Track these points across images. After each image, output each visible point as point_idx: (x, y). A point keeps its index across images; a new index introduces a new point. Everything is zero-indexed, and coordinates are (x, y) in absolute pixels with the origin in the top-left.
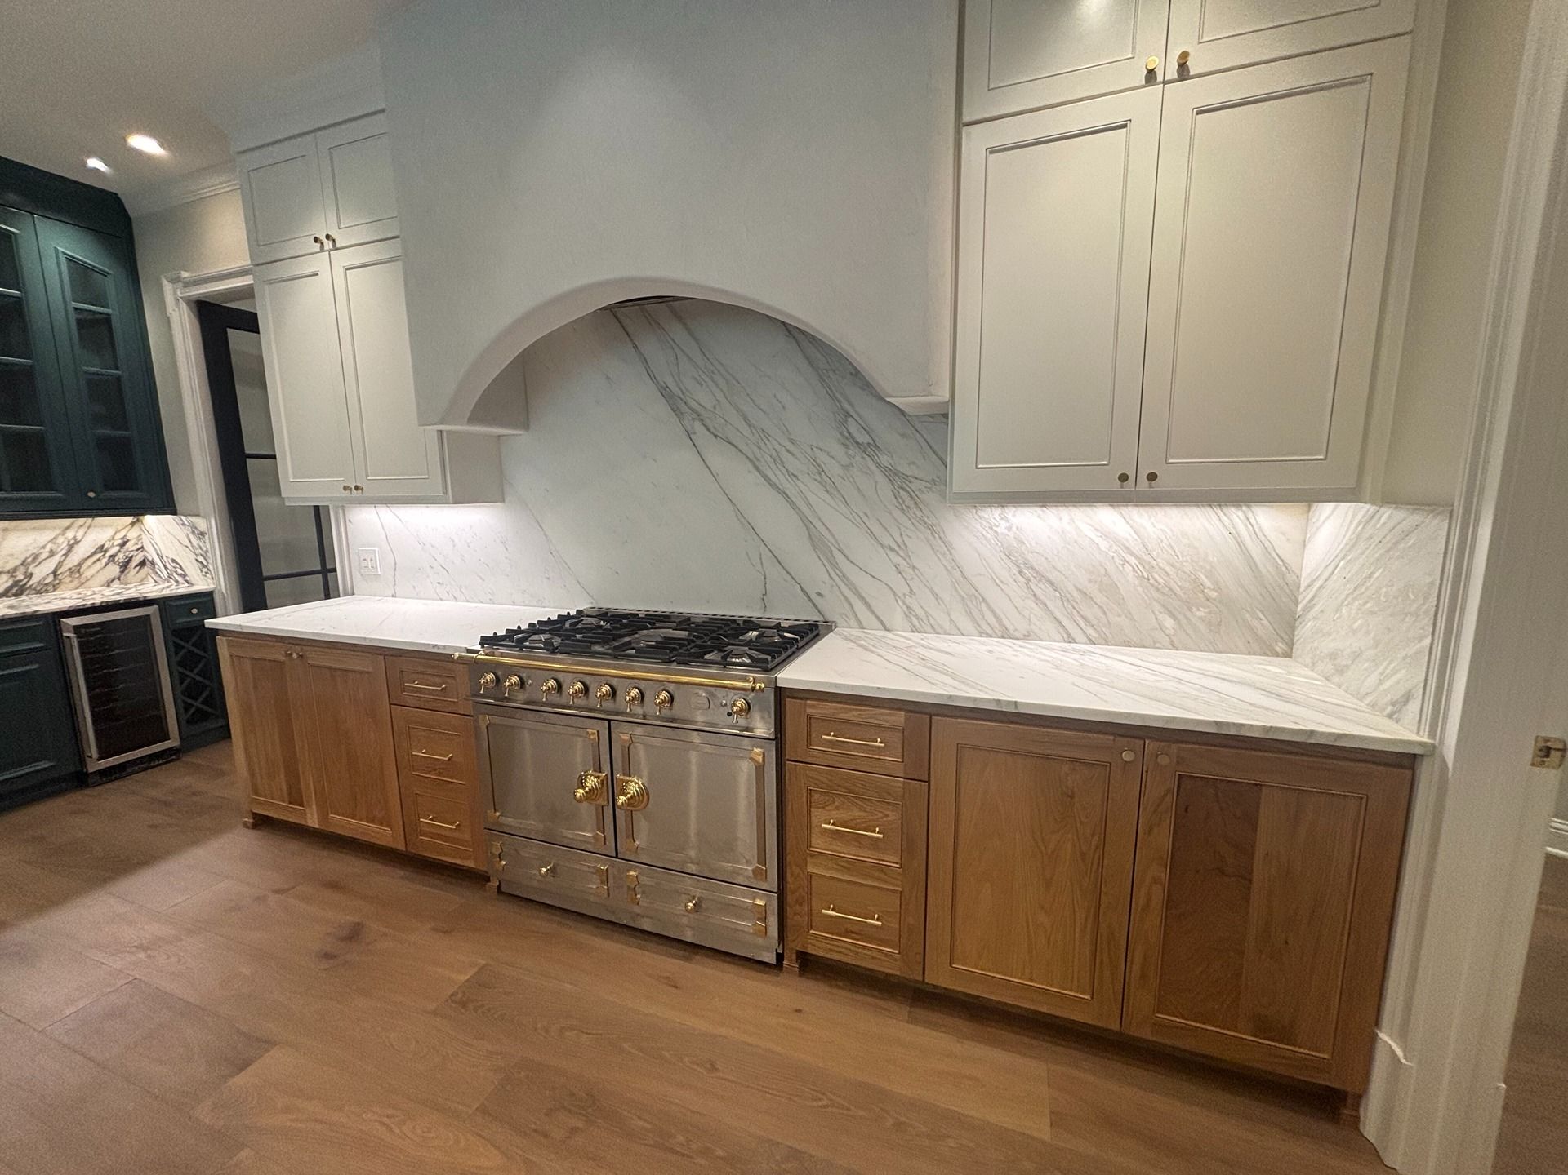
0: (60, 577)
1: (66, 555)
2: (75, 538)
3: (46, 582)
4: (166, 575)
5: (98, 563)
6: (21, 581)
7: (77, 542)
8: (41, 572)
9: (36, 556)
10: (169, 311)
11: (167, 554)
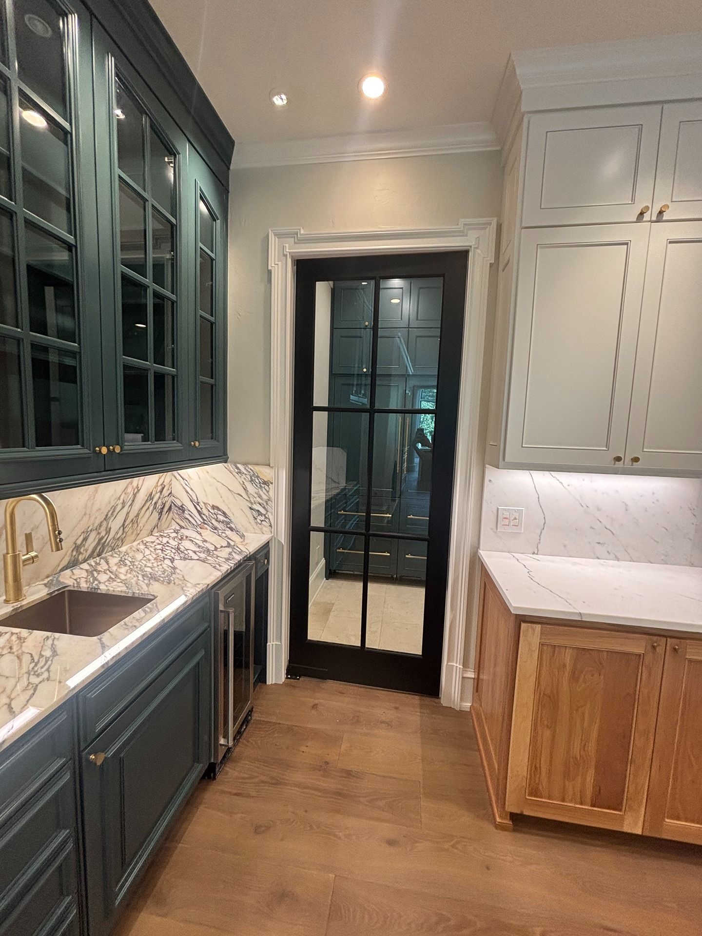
0: (126, 530)
1: (131, 505)
2: (137, 487)
3: (118, 536)
4: (199, 520)
5: (148, 511)
6: (103, 538)
7: (138, 491)
8: (115, 525)
9: (114, 508)
10: (271, 265)
11: (206, 498)
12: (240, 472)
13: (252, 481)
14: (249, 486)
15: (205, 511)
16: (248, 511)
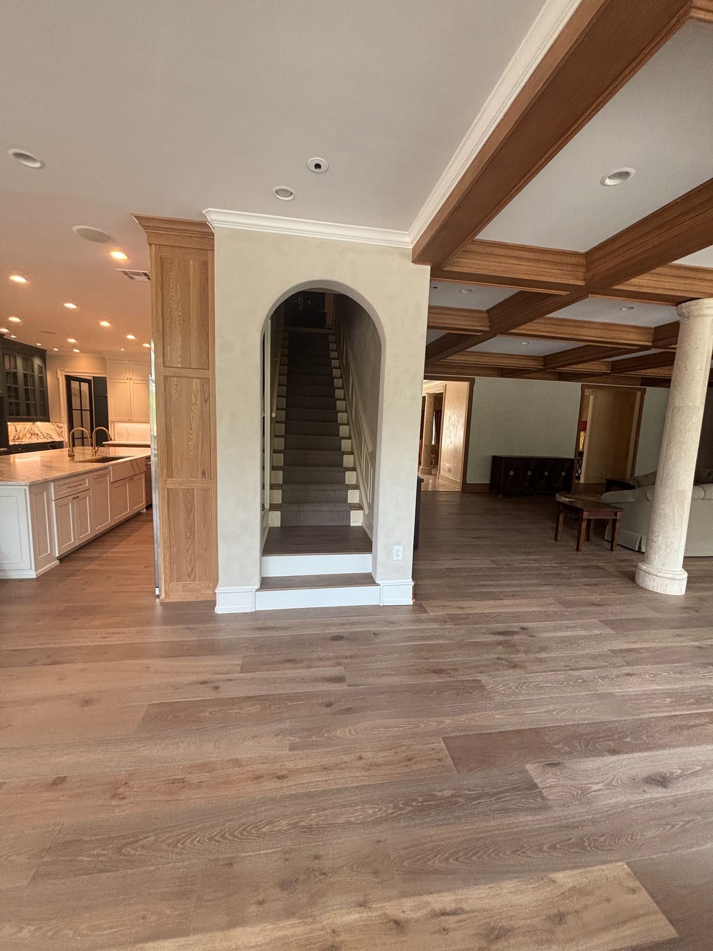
8: (21, 434)
10: (59, 377)
11: (45, 432)
12: (54, 425)
13: (57, 427)
16: (57, 435)
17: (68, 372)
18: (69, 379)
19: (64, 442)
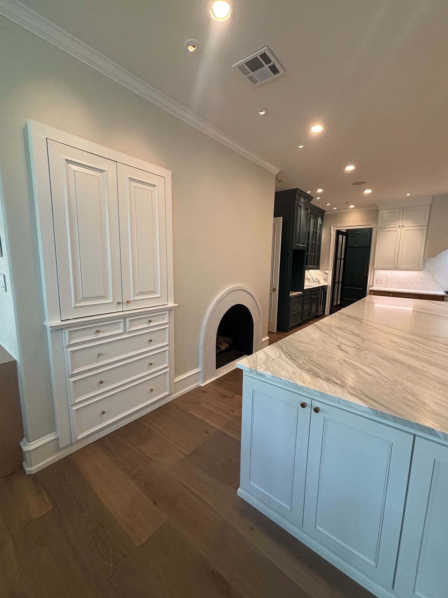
4: (313, 281)
10: (332, 232)
11: (315, 277)
12: (322, 272)
13: (324, 273)
14: (324, 274)
15: (314, 280)
16: (323, 280)
17: (339, 227)
18: (339, 232)
19: (328, 286)
